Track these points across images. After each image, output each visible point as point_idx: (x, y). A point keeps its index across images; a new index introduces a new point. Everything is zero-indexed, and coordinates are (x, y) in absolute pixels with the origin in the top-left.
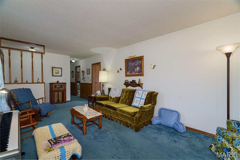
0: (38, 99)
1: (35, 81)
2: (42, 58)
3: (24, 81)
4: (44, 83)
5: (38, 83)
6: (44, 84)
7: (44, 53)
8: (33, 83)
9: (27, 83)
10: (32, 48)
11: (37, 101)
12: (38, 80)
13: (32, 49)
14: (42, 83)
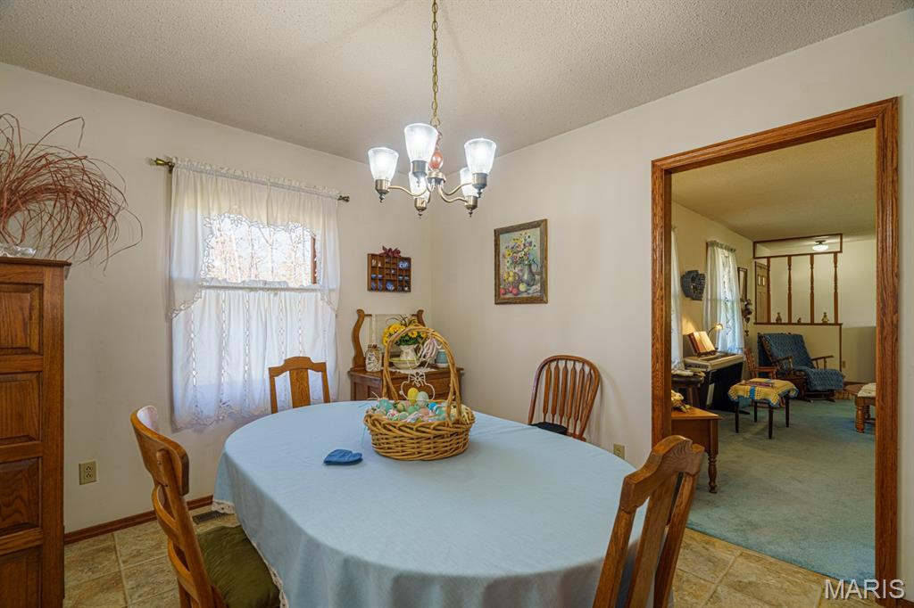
0: (816, 359)
1: (818, 319)
2: (836, 262)
3: (794, 320)
4: (840, 325)
5: (825, 324)
6: (838, 327)
7: (841, 252)
8: (812, 323)
9: (799, 323)
10: (821, 243)
11: (814, 362)
12: (825, 316)
13: (820, 246)
14: (836, 324)
